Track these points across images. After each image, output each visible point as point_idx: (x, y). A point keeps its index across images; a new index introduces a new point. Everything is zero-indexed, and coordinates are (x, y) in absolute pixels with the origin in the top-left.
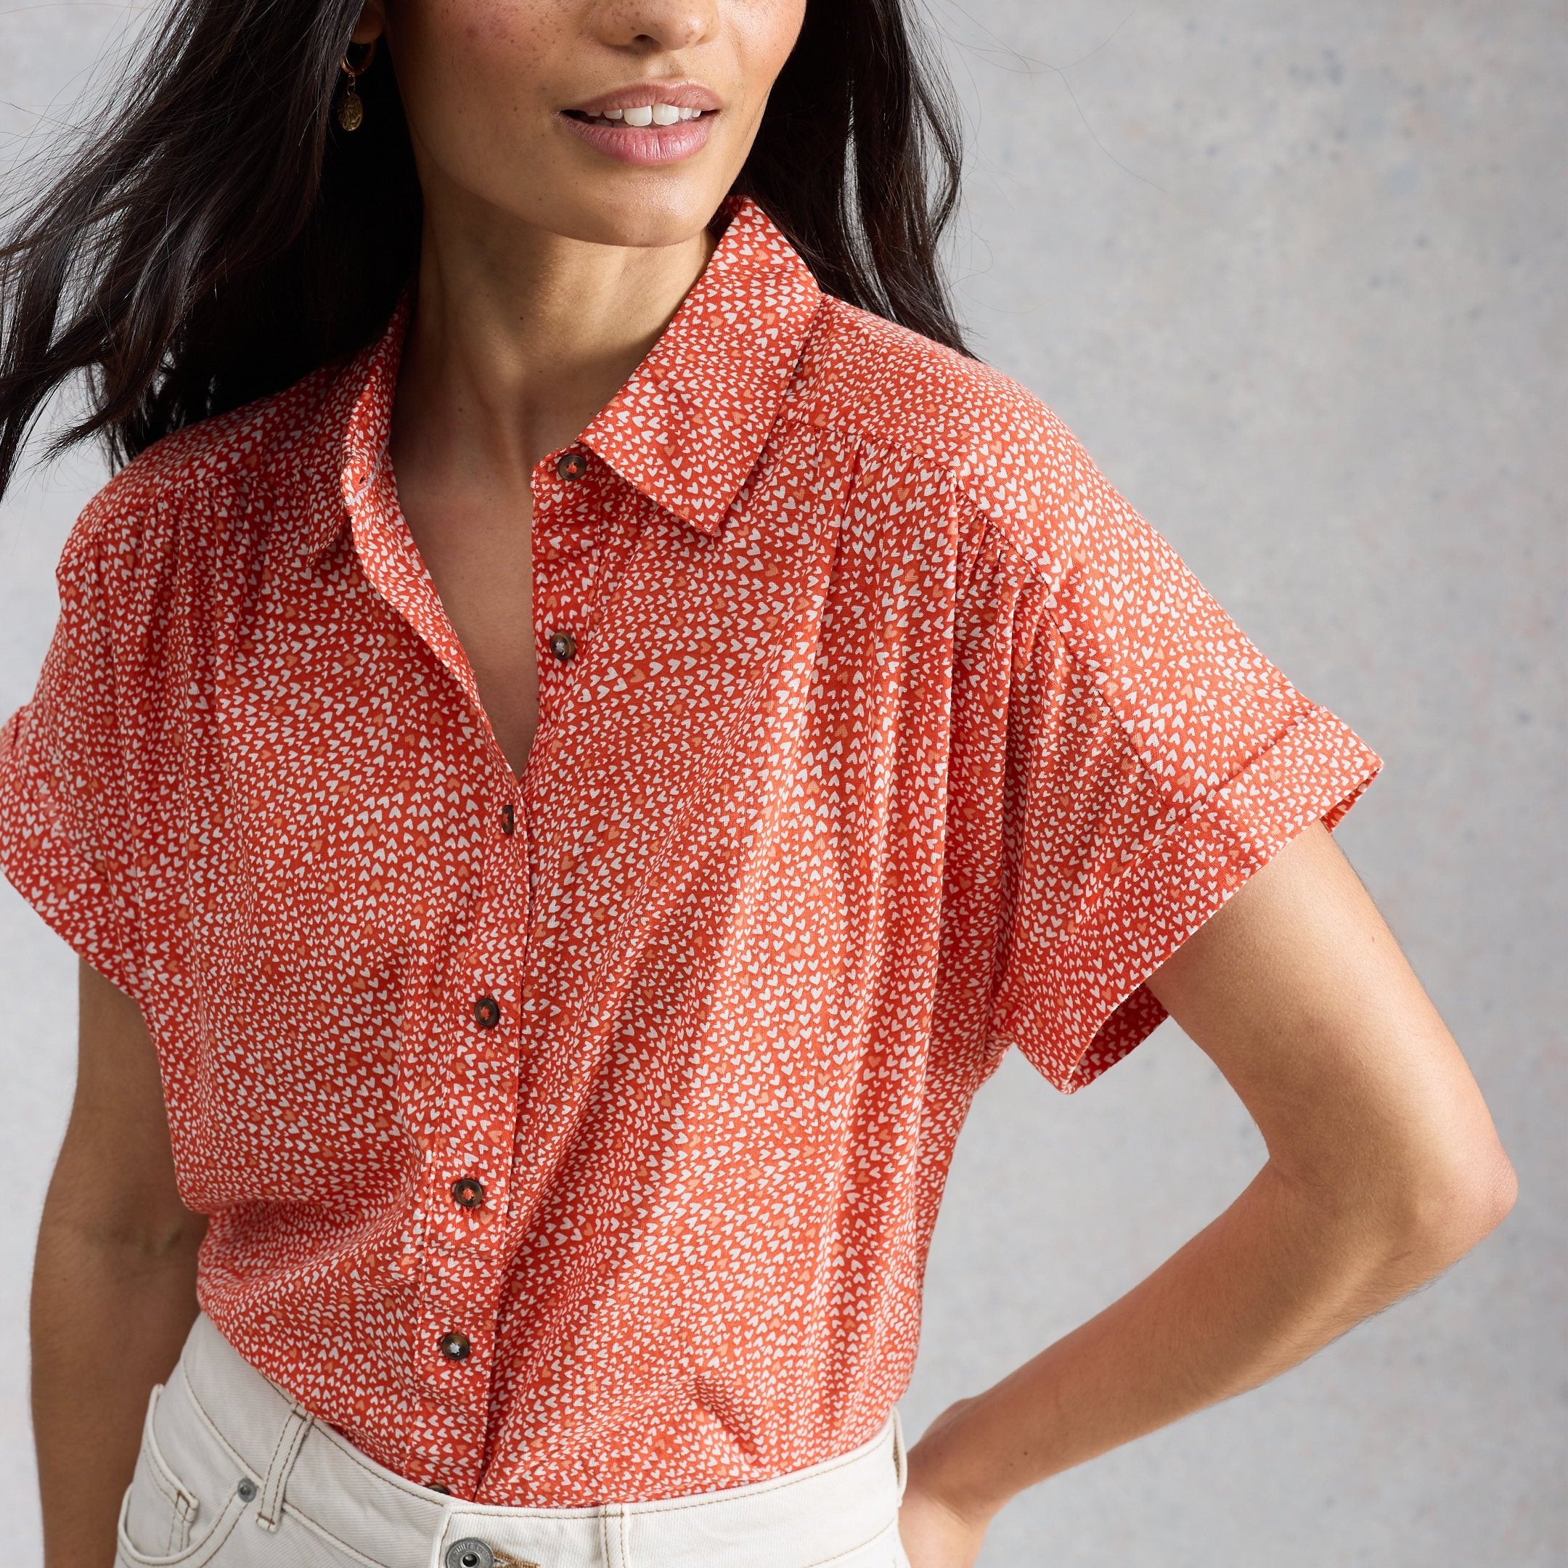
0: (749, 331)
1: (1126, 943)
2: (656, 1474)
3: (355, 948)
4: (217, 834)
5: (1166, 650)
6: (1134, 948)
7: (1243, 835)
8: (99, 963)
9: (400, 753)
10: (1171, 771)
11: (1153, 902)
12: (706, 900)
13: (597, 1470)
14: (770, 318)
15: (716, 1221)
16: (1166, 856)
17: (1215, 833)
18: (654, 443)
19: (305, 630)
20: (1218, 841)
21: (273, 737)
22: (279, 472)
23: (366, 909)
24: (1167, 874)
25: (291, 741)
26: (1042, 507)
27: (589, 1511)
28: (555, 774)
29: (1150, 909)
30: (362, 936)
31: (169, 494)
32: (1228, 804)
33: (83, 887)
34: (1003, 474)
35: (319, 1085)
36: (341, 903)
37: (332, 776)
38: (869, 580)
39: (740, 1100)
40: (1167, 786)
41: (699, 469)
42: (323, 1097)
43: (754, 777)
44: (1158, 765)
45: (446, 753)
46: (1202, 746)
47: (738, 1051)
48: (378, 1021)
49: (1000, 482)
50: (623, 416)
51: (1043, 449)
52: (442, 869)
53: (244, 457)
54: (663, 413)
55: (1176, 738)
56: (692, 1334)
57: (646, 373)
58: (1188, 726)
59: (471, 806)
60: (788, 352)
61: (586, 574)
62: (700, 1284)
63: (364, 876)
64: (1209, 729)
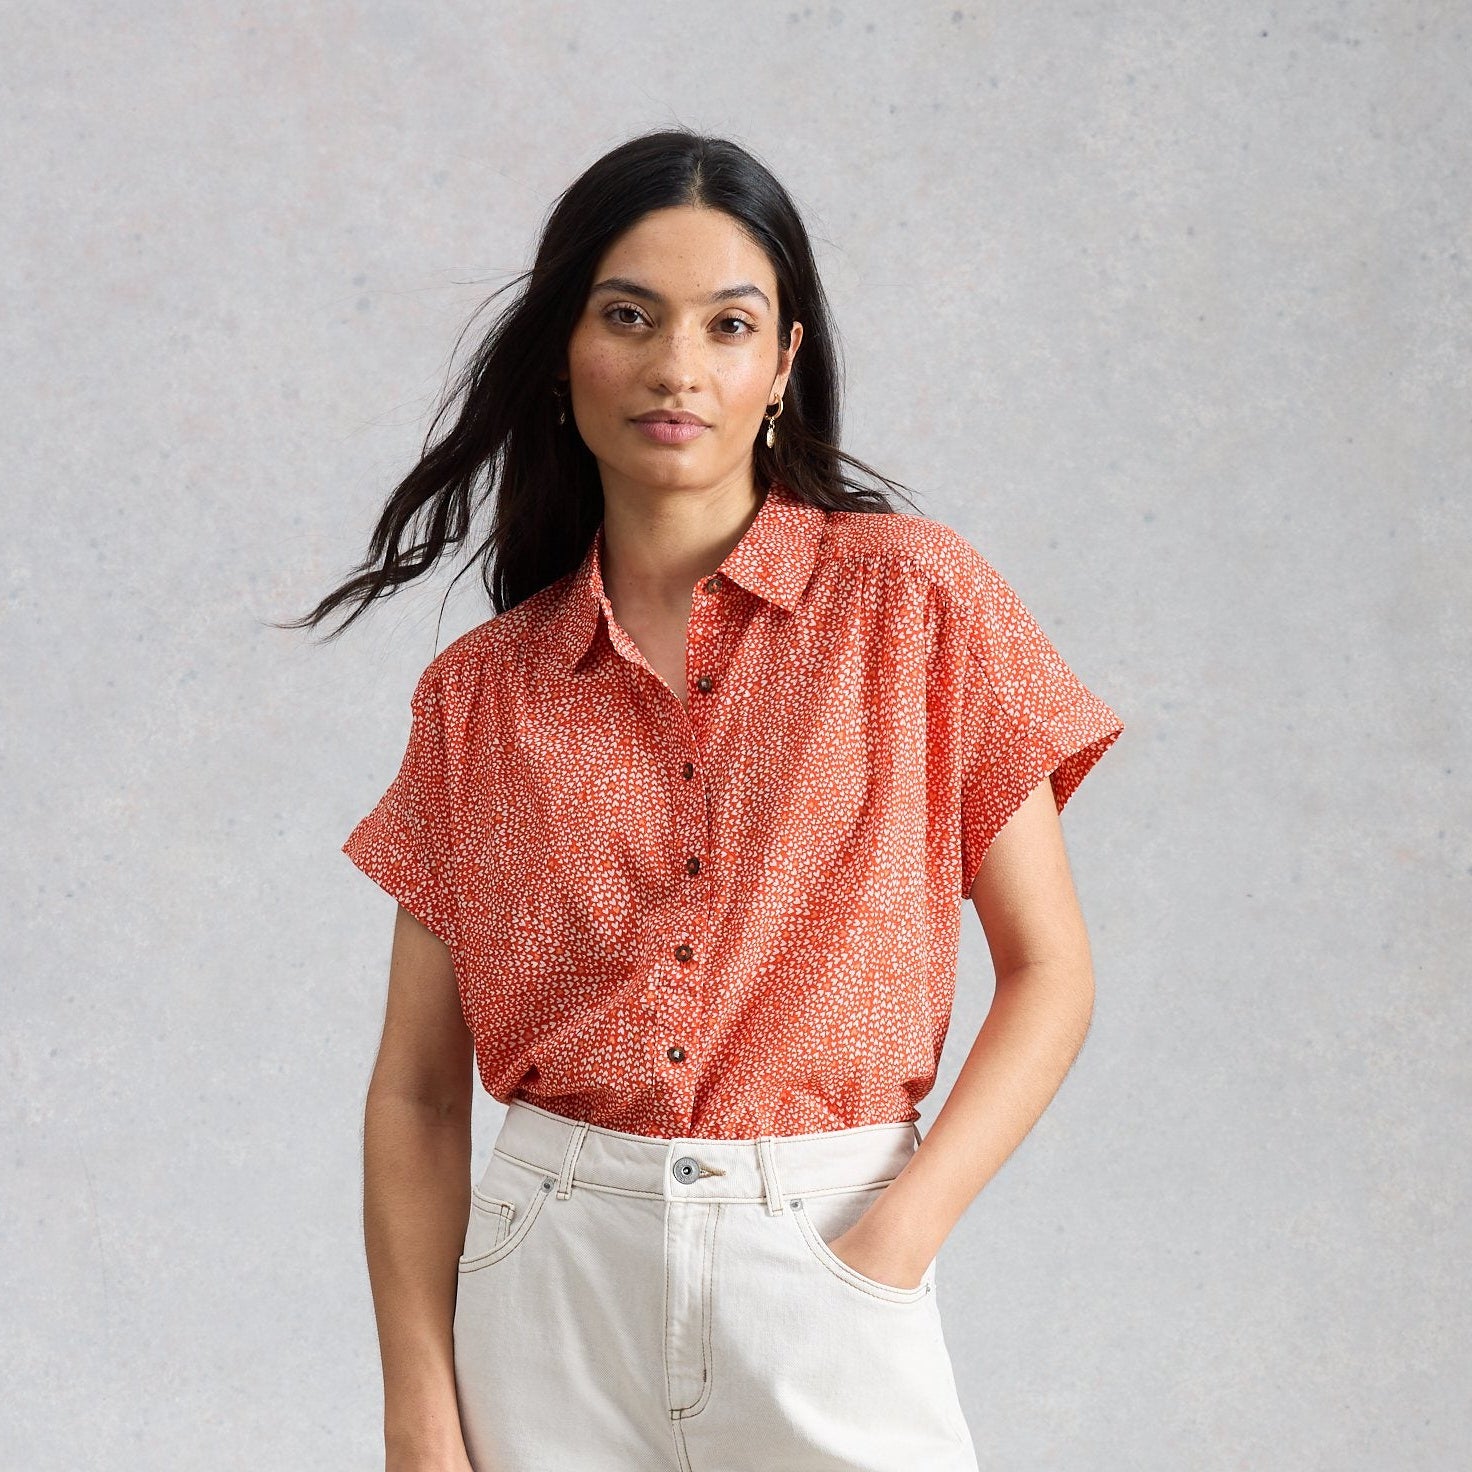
0: (793, 525)
1: (996, 804)
2: (783, 1112)
3: (606, 844)
4: (512, 810)
5: (1016, 655)
6: (1001, 806)
7: (1054, 744)
8: (434, 927)
9: (621, 747)
10: (1017, 714)
11: (1009, 781)
12: (813, 783)
13: (754, 1112)
14: (804, 519)
15: (822, 960)
16: (1015, 756)
17: (1040, 743)
18: (756, 572)
19: (564, 701)
20: (1042, 747)
21: (551, 749)
22: (540, 640)
23: (610, 823)
24: (1016, 765)
25: (561, 750)
26: (961, 578)
27: (752, 1141)
28: (715, 741)
29: (1008, 785)
30: (610, 837)
31: (477, 655)
32: (1047, 729)
33: (424, 884)
34: (941, 563)
35: (578, 929)
36: (597, 821)
37: (586, 763)
38: (881, 623)
39: (837, 892)
40: (1015, 722)
41: (782, 581)
42: (580, 936)
43: (831, 717)
44: (1011, 711)
45: (646, 748)
46: (1033, 703)
47: (836, 865)
48: (614, 889)
49: (940, 567)
50: (738, 560)
51: (958, 549)
52: (651, 801)
53: (519, 635)
54: (758, 559)
55: (1020, 698)
56: (810, 1029)
57: (747, 541)
58: (1026, 693)
59: (663, 772)
60: (816, 533)
61: (716, 648)
62: (814, 997)
63: (608, 807)
64: (1037, 695)
